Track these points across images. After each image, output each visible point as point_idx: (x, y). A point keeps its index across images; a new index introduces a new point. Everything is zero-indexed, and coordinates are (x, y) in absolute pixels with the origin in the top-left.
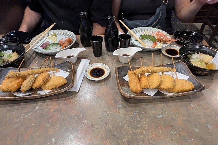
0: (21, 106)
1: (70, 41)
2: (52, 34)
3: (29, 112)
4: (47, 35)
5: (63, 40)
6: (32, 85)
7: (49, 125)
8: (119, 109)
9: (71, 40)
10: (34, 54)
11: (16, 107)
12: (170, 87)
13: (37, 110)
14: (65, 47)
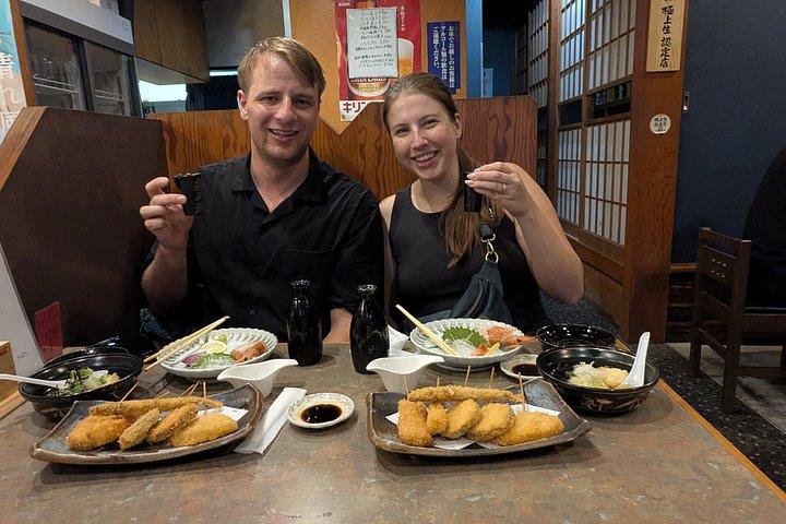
0: (107, 485)
1: (260, 349)
2: (216, 337)
3: (127, 496)
4: (202, 342)
5: (242, 350)
6: (150, 431)
7: (176, 518)
8: (368, 486)
9: (263, 347)
10: (161, 384)
11: (94, 487)
12: (497, 425)
13: (149, 492)
14: (246, 360)
